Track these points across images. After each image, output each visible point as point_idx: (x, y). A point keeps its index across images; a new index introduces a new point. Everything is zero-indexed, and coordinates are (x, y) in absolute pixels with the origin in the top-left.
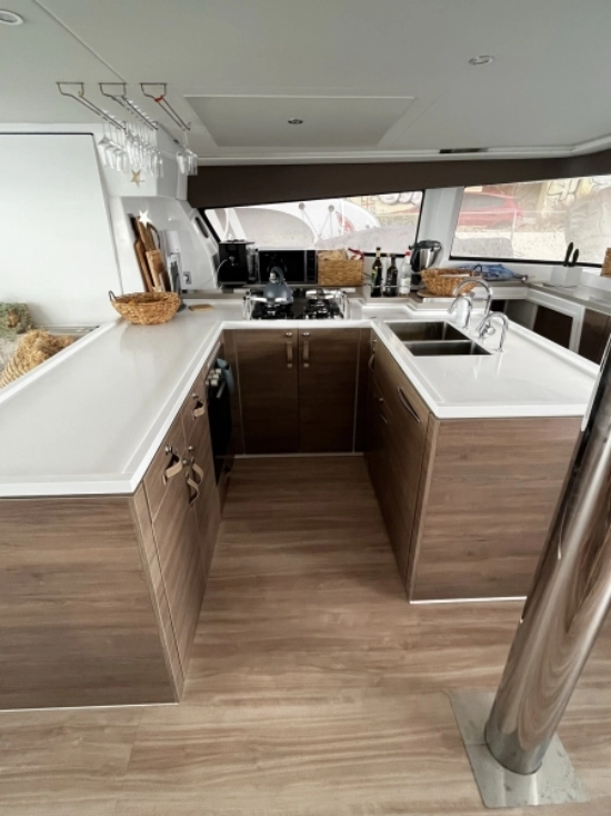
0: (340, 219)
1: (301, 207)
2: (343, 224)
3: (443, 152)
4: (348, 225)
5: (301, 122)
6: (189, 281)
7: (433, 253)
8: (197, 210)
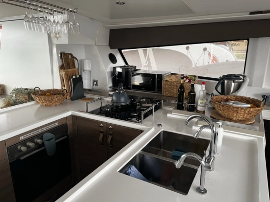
0: (210, 55)
1: (188, 48)
2: (212, 58)
3: (252, 13)
4: (214, 59)
5: (124, 4)
6: (97, 85)
7: (236, 83)
8: (117, 50)
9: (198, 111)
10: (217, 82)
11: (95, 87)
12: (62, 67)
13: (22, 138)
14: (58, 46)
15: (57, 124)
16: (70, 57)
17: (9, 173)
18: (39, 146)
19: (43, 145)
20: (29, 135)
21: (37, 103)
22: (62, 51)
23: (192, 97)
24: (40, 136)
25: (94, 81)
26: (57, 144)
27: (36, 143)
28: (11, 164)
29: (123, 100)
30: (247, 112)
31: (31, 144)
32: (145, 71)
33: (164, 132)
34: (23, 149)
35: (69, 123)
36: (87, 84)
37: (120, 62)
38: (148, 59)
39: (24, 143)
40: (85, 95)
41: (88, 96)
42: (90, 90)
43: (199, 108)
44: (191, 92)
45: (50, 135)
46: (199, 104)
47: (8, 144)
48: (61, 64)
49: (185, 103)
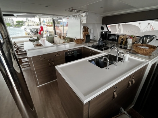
1: (140, 23)
4: (153, 28)
6: (95, 38)
7: (150, 39)
8: (105, 25)
9: (127, 49)
10: (140, 38)
11: (94, 39)
12: (83, 31)
13: (68, 51)
14: (83, 24)
15: (78, 49)
16: (86, 28)
17: (65, 59)
18: (72, 54)
19: (73, 54)
20: (70, 50)
21: (75, 43)
22: (84, 26)
23: (126, 43)
24: (73, 51)
25: (94, 37)
26: (78, 54)
27: (72, 53)
28: (65, 57)
29: (100, 43)
30: (145, 50)
31: (70, 53)
32: (118, 34)
33: (110, 55)
34: (69, 54)
35: (82, 49)
36: (91, 38)
37: (106, 30)
38: (120, 29)
39: (69, 52)
40: (90, 41)
41: (91, 42)
42: (92, 40)
43: (128, 48)
44: (126, 41)
45: (76, 52)
46: (128, 46)
47: (65, 52)
48: (83, 30)
49: (123, 46)
